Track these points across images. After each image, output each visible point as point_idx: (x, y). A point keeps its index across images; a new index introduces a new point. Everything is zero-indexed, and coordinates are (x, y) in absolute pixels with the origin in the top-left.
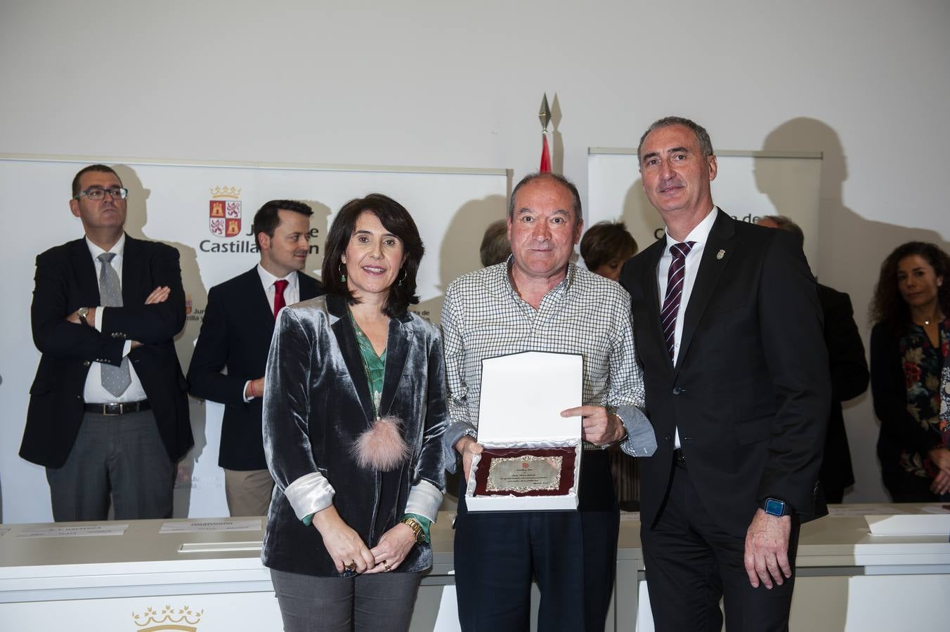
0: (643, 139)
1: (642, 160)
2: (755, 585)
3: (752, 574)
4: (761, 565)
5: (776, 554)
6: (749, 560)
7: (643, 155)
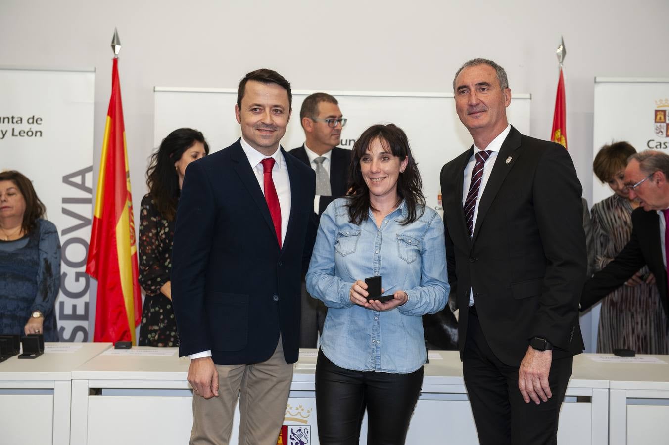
0: (457, 74)
1: (456, 90)
2: (528, 401)
3: (524, 393)
4: (531, 387)
5: (540, 379)
6: (522, 383)
7: (458, 86)
